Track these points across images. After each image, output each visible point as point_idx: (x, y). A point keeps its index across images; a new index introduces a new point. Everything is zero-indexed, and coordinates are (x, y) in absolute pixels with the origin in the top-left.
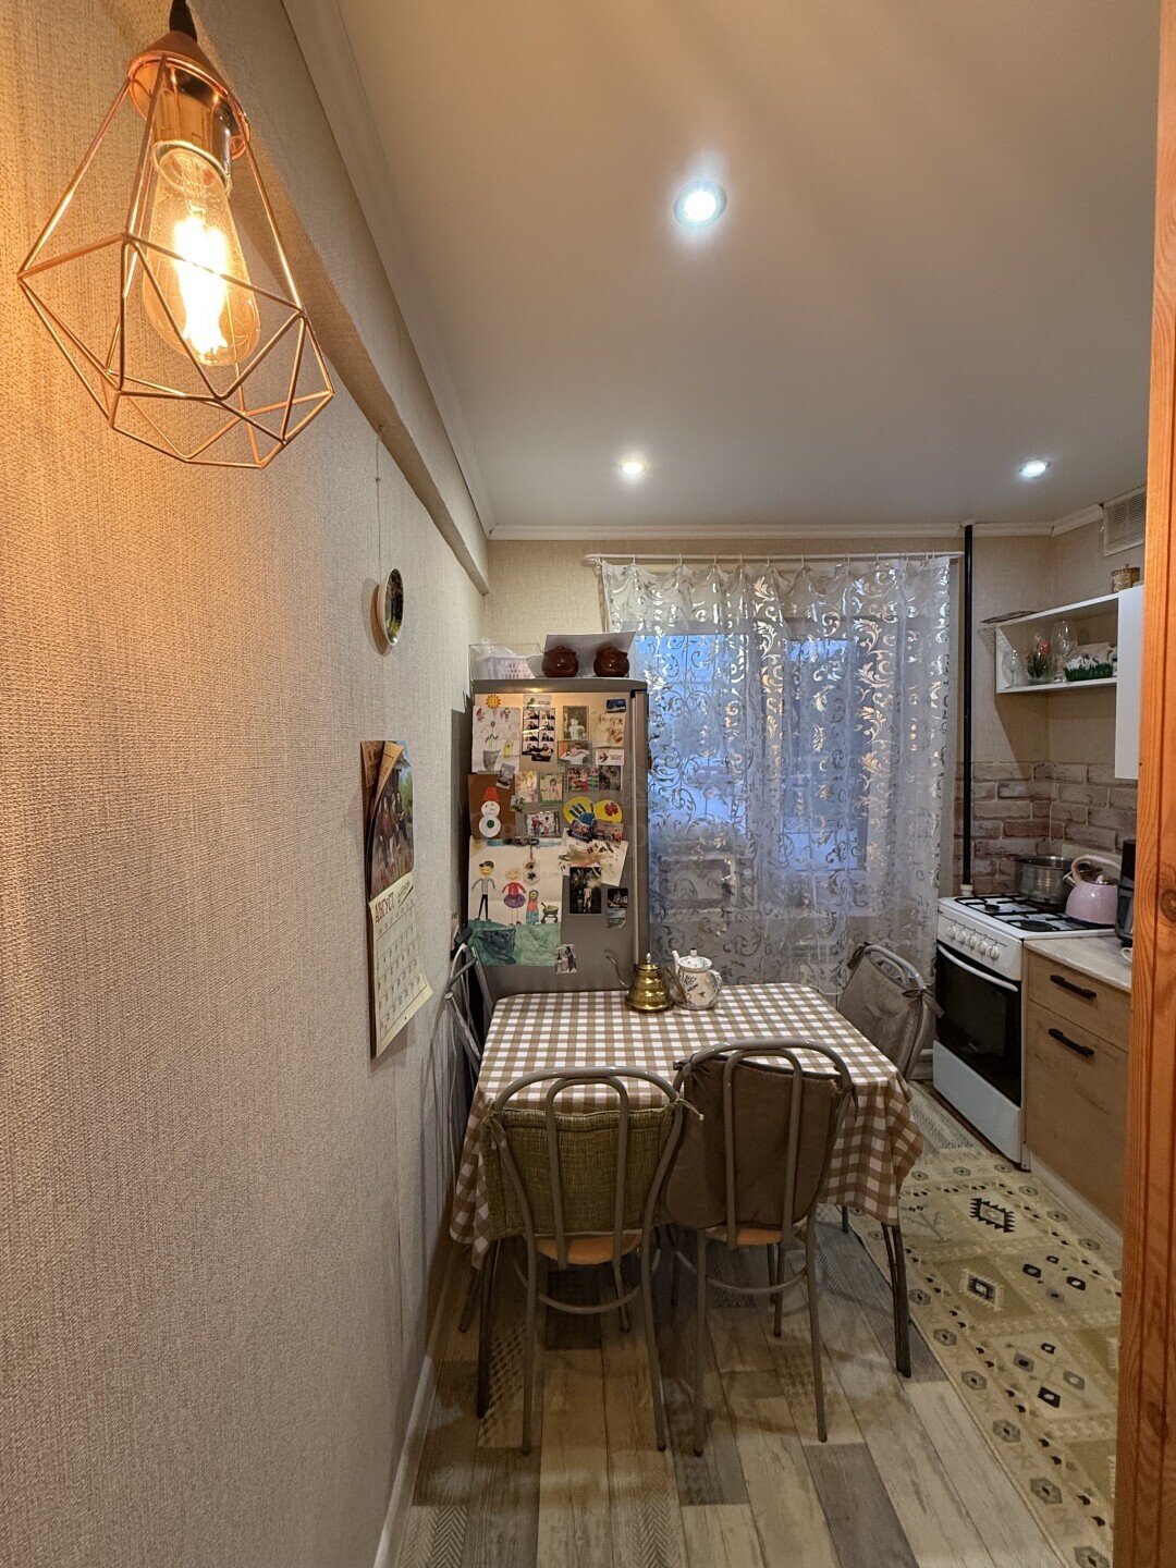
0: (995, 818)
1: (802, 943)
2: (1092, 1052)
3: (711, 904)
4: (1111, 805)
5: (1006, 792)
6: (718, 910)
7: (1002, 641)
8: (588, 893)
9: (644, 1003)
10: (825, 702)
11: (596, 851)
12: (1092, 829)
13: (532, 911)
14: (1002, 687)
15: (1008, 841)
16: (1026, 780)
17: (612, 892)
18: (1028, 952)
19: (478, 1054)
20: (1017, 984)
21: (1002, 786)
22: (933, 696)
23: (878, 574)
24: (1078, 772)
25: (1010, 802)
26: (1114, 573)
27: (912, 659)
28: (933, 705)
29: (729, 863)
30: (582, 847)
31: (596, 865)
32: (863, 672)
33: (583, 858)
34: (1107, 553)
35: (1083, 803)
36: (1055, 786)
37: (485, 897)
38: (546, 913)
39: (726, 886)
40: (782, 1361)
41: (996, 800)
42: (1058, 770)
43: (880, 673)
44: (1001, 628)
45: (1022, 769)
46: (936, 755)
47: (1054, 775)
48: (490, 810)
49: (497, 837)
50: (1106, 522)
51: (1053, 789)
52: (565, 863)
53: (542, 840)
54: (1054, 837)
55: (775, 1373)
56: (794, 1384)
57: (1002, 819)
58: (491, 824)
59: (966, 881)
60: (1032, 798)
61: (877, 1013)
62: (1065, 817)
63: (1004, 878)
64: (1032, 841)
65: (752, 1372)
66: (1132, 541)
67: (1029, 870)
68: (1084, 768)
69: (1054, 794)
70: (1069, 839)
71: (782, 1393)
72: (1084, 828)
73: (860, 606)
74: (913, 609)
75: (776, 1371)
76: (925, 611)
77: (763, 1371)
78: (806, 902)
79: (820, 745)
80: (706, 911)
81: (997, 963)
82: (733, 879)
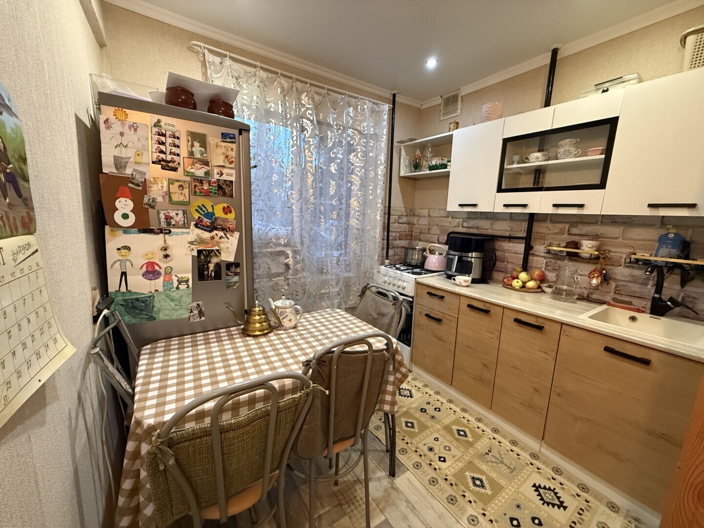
0: (396, 232)
1: (323, 292)
2: (441, 320)
3: (279, 275)
4: (437, 225)
5: (400, 221)
6: (283, 278)
7: (403, 152)
8: (211, 266)
9: (256, 331)
10: (336, 168)
11: (217, 239)
12: (429, 235)
13: (168, 283)
14: (402, 174)
15: (400, 242)
16: (407, 216)
17: (229, 265)
18: (418, 283)
19: (130, 390)
20: (412, 298)
21: (399, 218)
22: (380, 173)
23: (359, 107)
24: (425, 212)
25: (401, 225)
26: (450, 124)
27: (371, 155)
28: (379, 177)
29: (288, 252)
30: (206, 235)
31: (217, 248)
32: (351, 157)
33: (208, 243)
34: (442, 119)
35: (426, 225)
36: (416, 218)
37: (124, 274)
38: (180, 282)
39: (287, 266)
40: (341, 497)
41: (397, 224)
42: (418, 212)
43: (359, 158)
44: (403, 146)
45: (406, 211)
46: (380, 201)
47: (416, 214)
48: (124, 205)
49: (132, 227)
50: (442, 105)
51: (415, 220)
52: (193, 246)
53: (172, 230)
54: (415, 240)
55: (340, 505)
56: (349, 507)
57: (398, 232)
58: (125, 216)
59: (387, 258)
60: (409, 223)
61: (375, 316)
62: (419, 231)
63: (398, 257)
64: (407, 242)
65: (329, 510)
66: (452, 114)
67: (410, 252)
68: (428, 211)
69: (415, 222)
70: (420, 240)
71: (345, 514)
72: (425, 235)
73: (351, 122)
74: (372, 129)
75: (340, 504)
76: (377, 131)
77: (334, 507)
78: (325, 271)
79: (334, 191)
80: (276, 279)
81: (404, 290)
82: (290, 261)
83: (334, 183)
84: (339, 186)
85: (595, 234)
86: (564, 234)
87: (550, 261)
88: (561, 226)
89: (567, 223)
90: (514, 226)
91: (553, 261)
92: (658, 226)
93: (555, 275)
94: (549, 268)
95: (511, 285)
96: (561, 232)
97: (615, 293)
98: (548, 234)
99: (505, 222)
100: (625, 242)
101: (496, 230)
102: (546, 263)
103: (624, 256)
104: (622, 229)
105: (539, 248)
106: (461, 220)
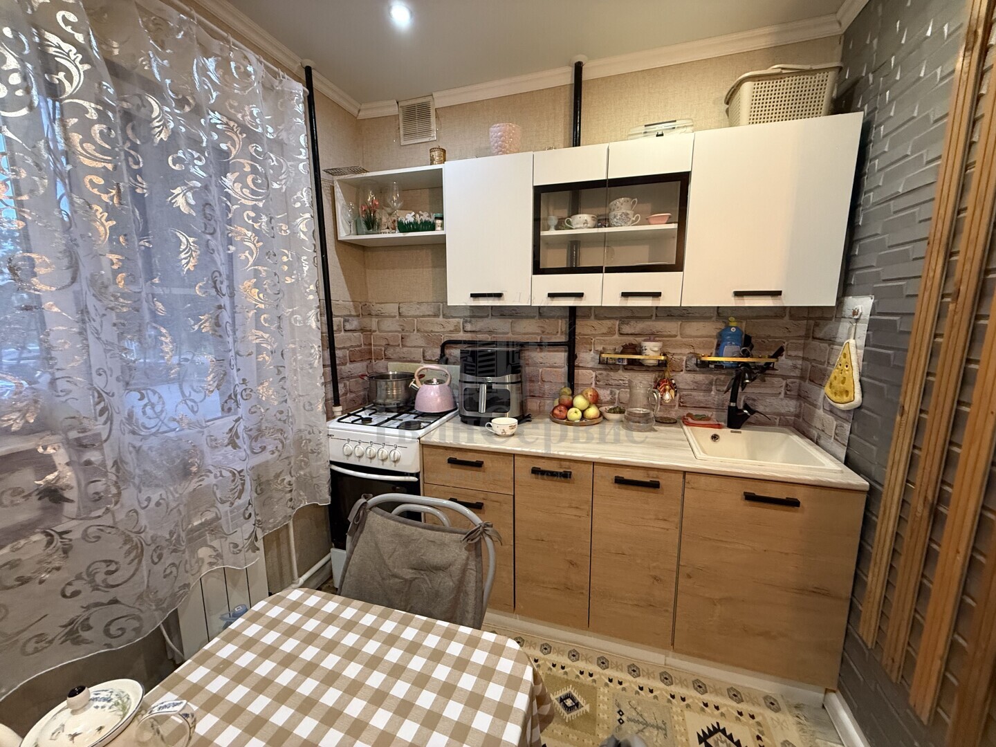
0: (344, 348)
2: (482, 504)
4: (418, 330)
5: (348, 327)
6: (37, 537)
7: (338, 191)
10: (193, 202)
12: (405, 349)
14: (343, 235)
15: (352, 366)
16: (358, 316)
18: (424, 446)
20: (417, 475)
21: (345, 321)
22: (302, 227)
24: (392, 309)
25: (349, 334)
26: (431, 151)
27: (276, 186)
28: (302, 236)
32: (228, 182)
34: (403, 143)
35: (397, 331)
36: (375, 320)
41: (345, 333)
42: (376, 308)
43: (248, 187)
44: (338, 181)
45: (355, 308)
47: (373, 313)
50: (401, 118)
51: (373, 324)
54: (376, 360)
57: (347, 348)
59: (337, 403)
60: (362, 330)
62: (384, 343)
63: (353, 395)
64: (365, 364)
66: (423, 137)
68: (397, 305)
69: (374, 328)
70: (389, 359)
72: (398, 349)
74: (270, 130)
76: (284, 135)
78: (194, 469)
83: (191, 240)
84: (207, 250)
85: (649, 332)
86: (614, 334)
87: (600, 374)
88: (608, 323)
89: (616, 318)
90: (546, 326)
91: (605, 373)
92: (714, 319)
93: (609, 392)
94: (601, 383)
95: (566, 418)
96: (610, 332)
97: (680, 406)
98: (595, 336)
99: (533, 321)
100: (684, 340)
101: (519, 334)
102: (596, 376)
103: (685, 358)
104: (679, 323)
105: (586, 357)
106: (461, 321)
